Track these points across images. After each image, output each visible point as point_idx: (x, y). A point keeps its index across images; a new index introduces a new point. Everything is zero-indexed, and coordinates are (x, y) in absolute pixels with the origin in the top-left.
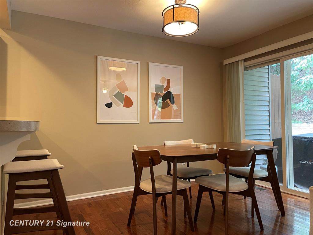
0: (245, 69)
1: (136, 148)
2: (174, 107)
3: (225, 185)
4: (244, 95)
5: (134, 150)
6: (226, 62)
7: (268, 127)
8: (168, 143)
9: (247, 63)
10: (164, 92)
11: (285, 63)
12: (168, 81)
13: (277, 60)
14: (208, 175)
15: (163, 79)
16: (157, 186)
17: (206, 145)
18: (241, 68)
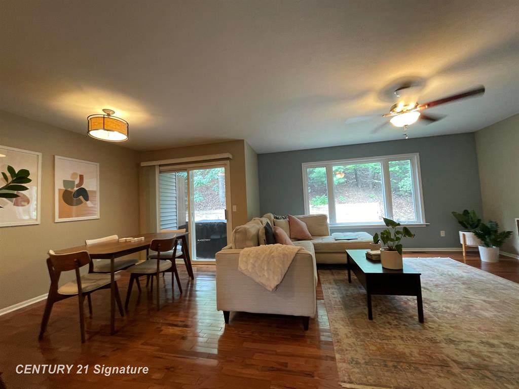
0: (160, 172)
1: (52, 252)
2: (89, 203)
3: (156, 267)
4: (160, 196)
5: (51, 256)
6: (143, 164)
7: (175, 217)
8: (90, 242)
9: (162, 168)
10: (76, 189)
11: (191, 172)
12: (81, 177)
13: (184, 170)
14: (135, 264)
15: (74, 174)
16: (83, 286)
17: (135, 239)
18: (157, 172)
